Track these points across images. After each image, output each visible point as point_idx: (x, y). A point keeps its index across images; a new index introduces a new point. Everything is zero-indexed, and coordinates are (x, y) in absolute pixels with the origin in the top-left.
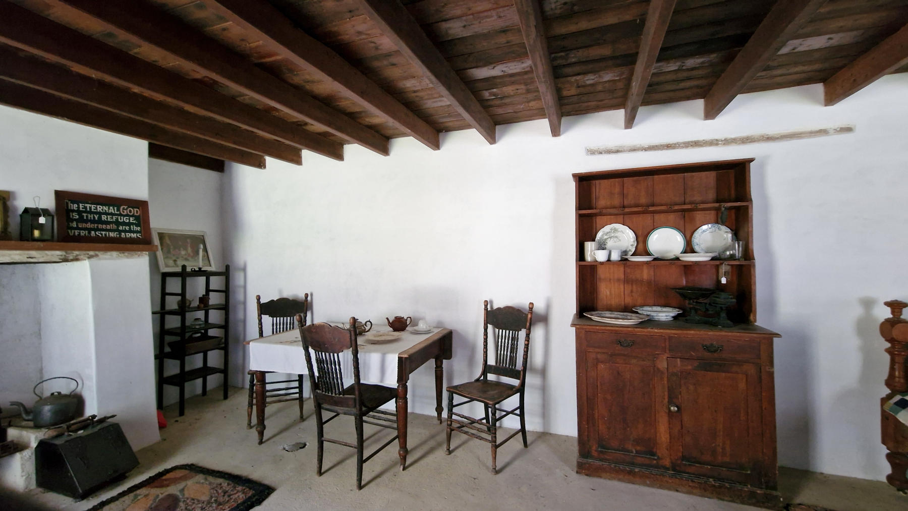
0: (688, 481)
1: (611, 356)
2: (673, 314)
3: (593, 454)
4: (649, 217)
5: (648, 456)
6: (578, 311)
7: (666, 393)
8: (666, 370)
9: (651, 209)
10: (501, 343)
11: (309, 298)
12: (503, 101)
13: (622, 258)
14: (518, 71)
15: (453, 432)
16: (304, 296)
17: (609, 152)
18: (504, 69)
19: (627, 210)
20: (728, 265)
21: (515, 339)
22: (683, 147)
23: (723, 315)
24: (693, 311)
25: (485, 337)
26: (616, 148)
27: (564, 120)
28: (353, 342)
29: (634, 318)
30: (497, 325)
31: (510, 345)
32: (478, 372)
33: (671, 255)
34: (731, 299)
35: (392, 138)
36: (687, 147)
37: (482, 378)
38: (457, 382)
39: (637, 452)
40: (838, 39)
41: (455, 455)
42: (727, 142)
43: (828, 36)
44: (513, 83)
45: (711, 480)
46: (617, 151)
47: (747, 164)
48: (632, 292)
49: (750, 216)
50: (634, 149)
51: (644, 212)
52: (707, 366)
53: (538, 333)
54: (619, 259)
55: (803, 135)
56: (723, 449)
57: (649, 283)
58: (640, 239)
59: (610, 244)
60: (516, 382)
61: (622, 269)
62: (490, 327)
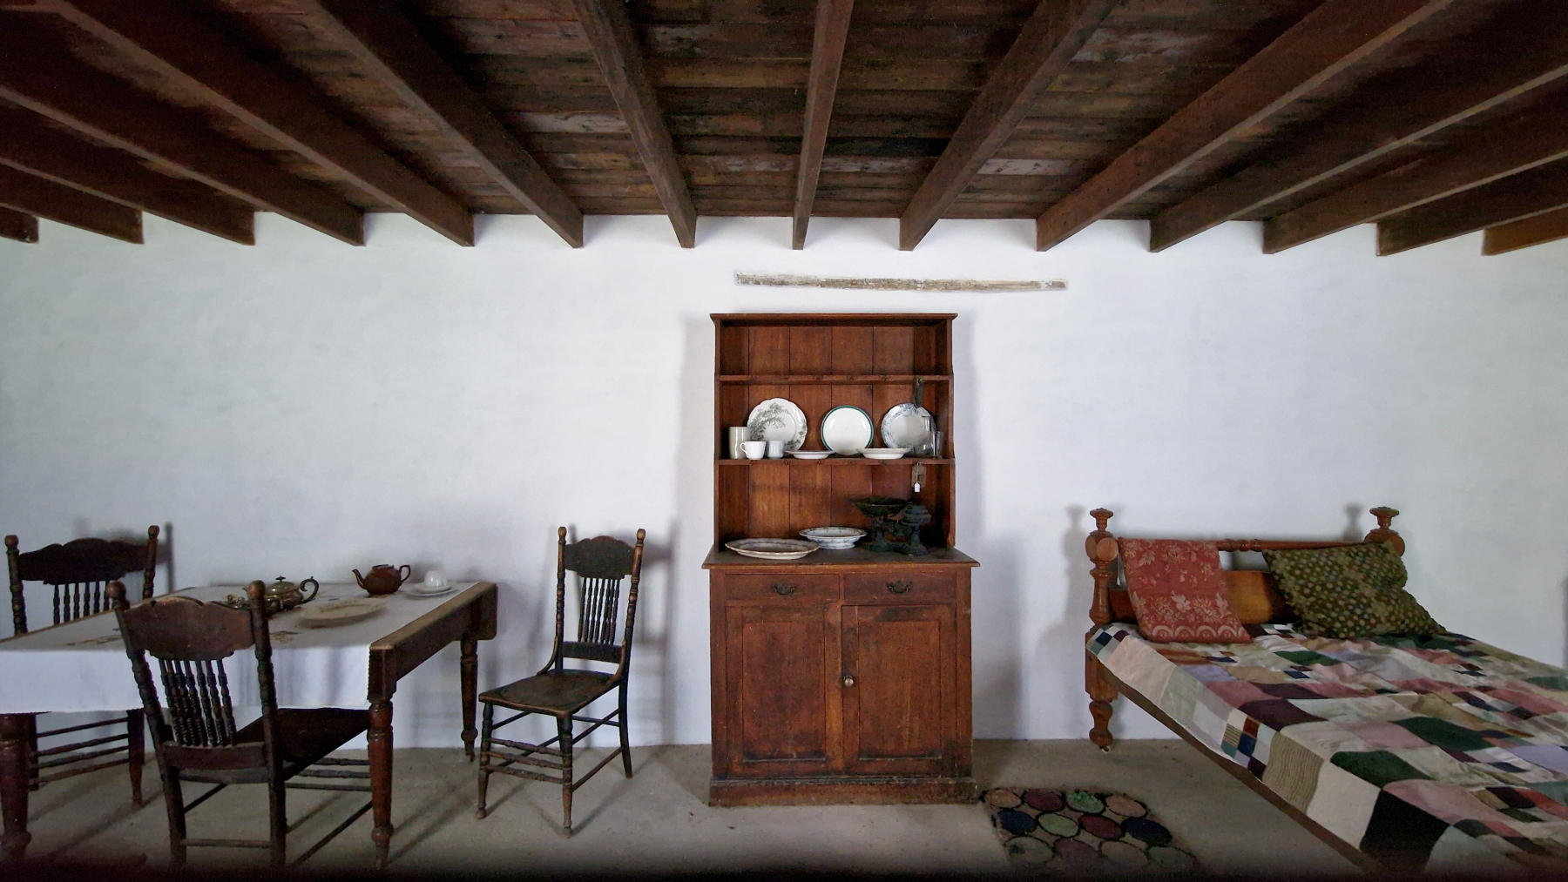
0: (866, 785)
1: (764, 611)
2: (853, 539)
3: (736, 770)
4: (826, 389)
5: (815, 759)
6: (717, 542)
7: (840, 660)
8: (840, 625)
9: (827, 378)
10: (589, 602)
11: (161, 537)
12: (592, 176)
13: (784, 453)
14: (611, 130)
15: (491, 775)
16: (147, 534)
17: (770, 282)
18: (587, 124)
19: (793, 379)
20: (924, 465)
21: (613, 593)
22: (872, 287)
23: (916, 537)
24: (880, 534)
25: (560, 593)
26: (783, 278)
27: (701, 222)
28: (259, 635)
29: (799, 548)
30: (582, 572)
31: (604, 605)
32: (546, 656)
33: (853, 449)
34: (925, 513)
35: (370, 211)
36: (877, 287)
37: (553, 667)
38: (505, 680)
39: (799, 755)
40: (1045, 167)
41: (496, 817)
42: (929, 285)
43: (1035, 162)
44: (605, 149)
45: (895, 777)
46: (782, 283)
47: (948, 321)
48: (800, 505)
49: (950, 396)
50: (806, 283)
51: (818, 383)
52: (894, 614)
53: (655, 580)
54: (782, 456)
55: (1014, 287)
56: (911, 730)
57: (824, 491)
58: (814, 423)
59: (770, 430)
60: (611, 668)
61: (786, 471)
62: (570, 576)
